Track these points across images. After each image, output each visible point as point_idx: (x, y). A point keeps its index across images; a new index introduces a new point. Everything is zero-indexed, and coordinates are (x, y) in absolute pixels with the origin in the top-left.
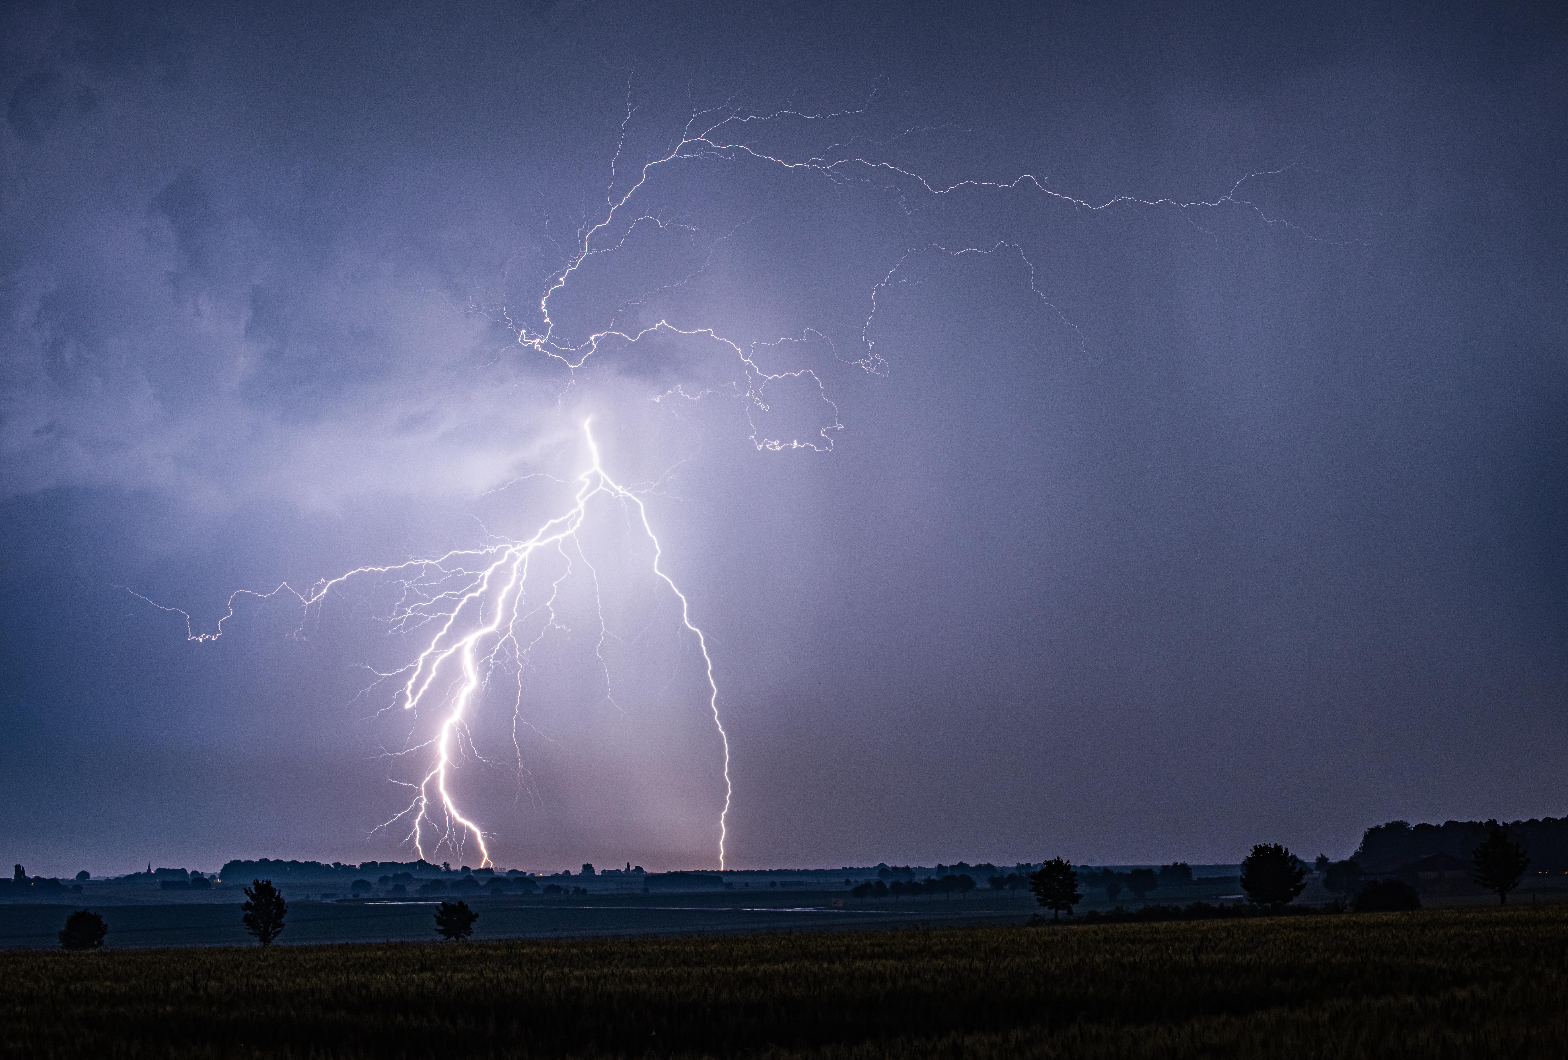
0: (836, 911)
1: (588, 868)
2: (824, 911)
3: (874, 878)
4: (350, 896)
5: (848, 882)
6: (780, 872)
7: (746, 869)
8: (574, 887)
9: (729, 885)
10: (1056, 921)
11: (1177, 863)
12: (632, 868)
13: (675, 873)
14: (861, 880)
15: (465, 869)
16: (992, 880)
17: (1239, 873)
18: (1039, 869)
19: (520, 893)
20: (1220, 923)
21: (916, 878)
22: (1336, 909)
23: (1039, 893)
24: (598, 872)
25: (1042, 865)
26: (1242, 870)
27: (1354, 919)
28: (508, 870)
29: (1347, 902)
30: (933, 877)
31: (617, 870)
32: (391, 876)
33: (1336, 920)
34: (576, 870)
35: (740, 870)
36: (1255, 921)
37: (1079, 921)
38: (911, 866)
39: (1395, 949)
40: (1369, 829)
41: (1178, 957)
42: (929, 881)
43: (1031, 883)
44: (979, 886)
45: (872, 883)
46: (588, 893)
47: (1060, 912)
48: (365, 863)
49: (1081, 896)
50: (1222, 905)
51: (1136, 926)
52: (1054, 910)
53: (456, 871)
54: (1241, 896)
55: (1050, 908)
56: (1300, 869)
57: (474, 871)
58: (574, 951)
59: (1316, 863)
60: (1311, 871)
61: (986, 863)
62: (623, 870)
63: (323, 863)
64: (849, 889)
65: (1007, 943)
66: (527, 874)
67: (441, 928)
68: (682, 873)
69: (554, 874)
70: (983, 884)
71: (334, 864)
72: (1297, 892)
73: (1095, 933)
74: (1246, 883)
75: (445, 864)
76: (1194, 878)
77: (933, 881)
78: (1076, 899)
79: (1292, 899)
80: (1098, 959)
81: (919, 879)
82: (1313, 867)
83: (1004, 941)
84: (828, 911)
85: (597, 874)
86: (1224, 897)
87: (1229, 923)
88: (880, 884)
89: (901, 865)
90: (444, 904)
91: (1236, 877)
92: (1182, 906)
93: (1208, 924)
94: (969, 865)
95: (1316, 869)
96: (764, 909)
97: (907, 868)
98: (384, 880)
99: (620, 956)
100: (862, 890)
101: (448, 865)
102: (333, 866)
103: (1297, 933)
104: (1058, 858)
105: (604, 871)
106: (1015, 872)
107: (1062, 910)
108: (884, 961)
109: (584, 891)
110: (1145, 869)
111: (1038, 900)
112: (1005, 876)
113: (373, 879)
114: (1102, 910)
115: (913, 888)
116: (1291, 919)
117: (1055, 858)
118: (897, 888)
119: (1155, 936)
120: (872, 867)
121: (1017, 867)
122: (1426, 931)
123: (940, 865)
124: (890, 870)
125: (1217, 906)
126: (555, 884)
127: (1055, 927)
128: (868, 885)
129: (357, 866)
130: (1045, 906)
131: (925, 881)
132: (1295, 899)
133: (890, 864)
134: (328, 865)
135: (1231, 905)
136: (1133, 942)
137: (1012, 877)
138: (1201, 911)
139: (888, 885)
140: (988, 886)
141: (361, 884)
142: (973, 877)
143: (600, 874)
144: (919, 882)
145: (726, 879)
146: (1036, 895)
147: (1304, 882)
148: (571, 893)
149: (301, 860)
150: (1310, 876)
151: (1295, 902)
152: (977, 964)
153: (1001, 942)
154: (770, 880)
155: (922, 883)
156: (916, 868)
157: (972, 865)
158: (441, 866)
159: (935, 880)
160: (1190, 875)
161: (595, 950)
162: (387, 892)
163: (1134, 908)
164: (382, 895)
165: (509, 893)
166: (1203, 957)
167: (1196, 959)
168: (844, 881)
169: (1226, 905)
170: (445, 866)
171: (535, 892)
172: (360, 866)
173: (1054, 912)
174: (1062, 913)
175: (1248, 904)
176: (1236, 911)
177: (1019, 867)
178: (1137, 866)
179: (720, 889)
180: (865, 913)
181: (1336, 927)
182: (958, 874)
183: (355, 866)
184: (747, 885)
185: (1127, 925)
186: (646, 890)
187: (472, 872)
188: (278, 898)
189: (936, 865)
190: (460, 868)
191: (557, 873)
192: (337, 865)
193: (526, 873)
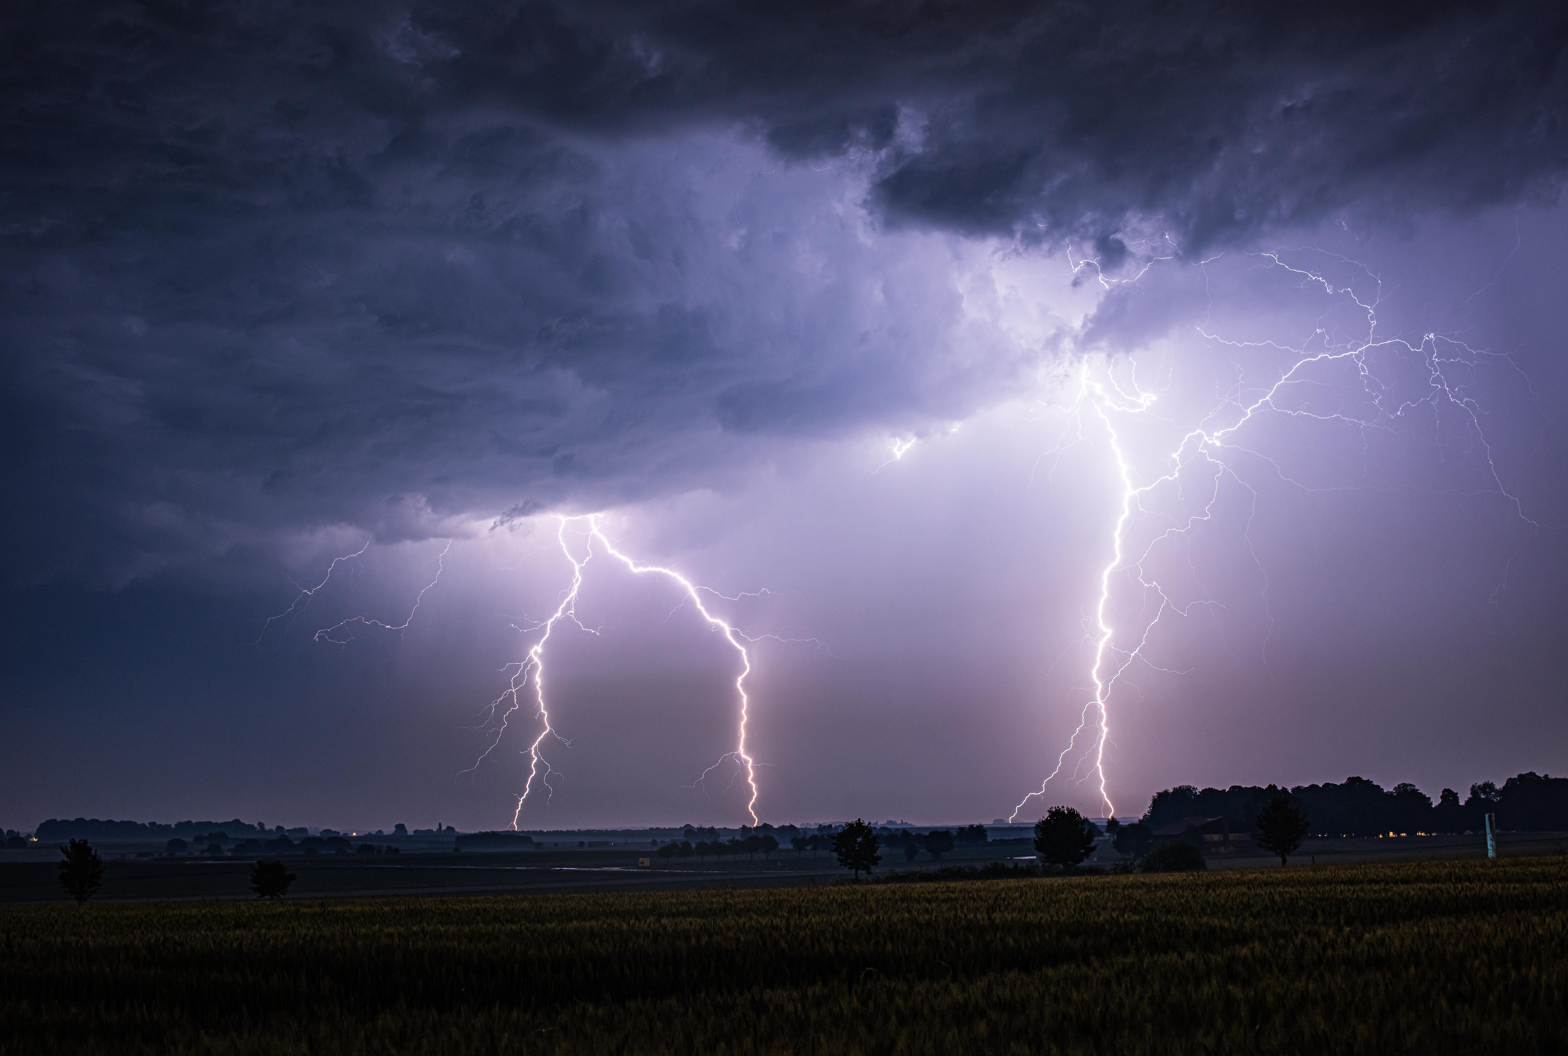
0: (642, 870)
1: (400, 827)
2: (631, 870)
3: (681, 838)
4: (165, 855)
5: (654, 842)
6: (589, 833)
7: (555, 829)
8: (387, 847)
9: (539, 844)
10: (857, 881)
11: (973, 825)
12: (444, 828)
13: (486, 833)
14: (668, 840)
15: (279, 828)
16: (795, 841)
17: (1032, 835)
18: (840, 830)
19: (334, 852)
20: (1012, 882)
21: (721, 838)
22: (1127, 870)
23: (840, 854)
24: (410, 831)
25: (843, 827)
26: (1036, 832)
27: (1142, 879)
28: (322, 829)
29: (1136, 863)
30: (738, 838)
31: (429, 830)
32: (206, 835)
33: (1123, 879)
34: (389, 830)
35: (549, 831)
36: (1047, 881)
37: (878, 881)
38: (716, 827)
39: (1180, 909)
40: (1157, 793)
41: (972, 916)
42: (734, 842)
43: (834, 844)
44: (781, 847)
45: (678, 843)
46: (401, 852)
47: (860, 872)
48: (181, 822)
49: (880, 858)
50: (1016, 866)
51: (932, 885)
52: (854, 869)
53: (271, 830)
54: (1035, 857)
55: (850, 868)
56: (1089, 831)
57: (288, 831)
58: (386, 909)
59: (1107, 826)
60: (1101, 834)
61: (789, 825)
62: (435, 830)
63: (139, 822)
64: (655, 849)
65: (808, 902)
66: (341, 834)
67: (255, 886)
68: (493, 833)
69: (367, 833)
70: (785, 845)
71: (150, 823)
72: (1087, 854)
73: (894, 892)
74: (1040, 846)
75: (260, 824)
76: (990, 839)
77: (738, 841)
78: (875, 861)
79: (1082, 860)
80: (895, 918)
81: (724, 839)
82: (1103, 830)
83: (806, 900)
84: (635, 870)
85: (409, 833)
86: (1019, 858)
87: (1023, 882)
88: (686, 844)
89: (707, 826)
90: (259, 863)
91: (1030, 839)
92: (979, 866)
93: (1003, 883)
94: (772, 826)
95: (1107, 831)
96: (573, 869)
97: (712, 829)
98: (199, 839)
99: (430, 914)
100: (668, 851)
101: (263, 825)
102: (148, 826)
103: (1088, 893)
104: (859, 820)
105: (416, 831)
106: (817, 833)
107: (862, 870)
108: (689, 919)
109: (397, 850)
110: (942, 831)
111: (839, 860)
112: (808, 837)
113: (189, 839)
114: (900, 870)
115: (718, 848)
116: (1082, 880)
117: (856, 819)
118: (703, 849)
119: (951, 895)
120: (678, 827)
121: (819, 828)
122: (1210, 891)
123: (744, 826)
124: (696, 831)
125: (1011, 866)
126: (369, 843)
127: (854, 887)
128: (674, 845)
129: (173, 826)
130: (845, 866)
131: (729, 841)
132: (1085, 860)
133: (696, 825)
134: (144, 825)
135: (1024, 865)
136: (929, 901)
137: (814, 837)
138: (997, 872)
139: (694, 846)
140: (790, 846)
141: (178, 844)
142: (777, 838)
143: (413, 834)
144: (723, 842)
145: (535, 839)
146: (838, 855)
147: (1093, 844)
148: (383, 852)
149: (117, 820)
150: (1101, 838)
151: (1085, 863)
152: (776, 921)
153: (803, 901)
154: (578, 840)
155: (727, 843)
156: (721, 828)
157: (776, 826)
158: (256, 825)
159: (739, 840)
160: (986, 836)
161: (407, 908)
162: (202, 851)
163: (934, 868)
164: (197, 854)
165: (322, 852)
166: (997, 916)
167: (990, 918)
168: (651, 841)
169: (1020, 865)
170: (259, 826)
171: (348, 851)
172: (176, 825)
173: (854, 872)
174: (862, 873)
175: (1040, 864)
176: (1029, 871)
177: (821, 828)
178: (934, 828)
179: (531, 849)
180: (671, 872)
181: (1125, 887)
182: (761, 835)
183: (171, 825)
184: (556, 844)
185: (925, 885)
186: (457, 849)
187: (286, 832)
188: (95, 856)
189: (741, 826)
190: (274, 828)
191: (370, 833)
192: (153, 824)
193: (339, 833)
